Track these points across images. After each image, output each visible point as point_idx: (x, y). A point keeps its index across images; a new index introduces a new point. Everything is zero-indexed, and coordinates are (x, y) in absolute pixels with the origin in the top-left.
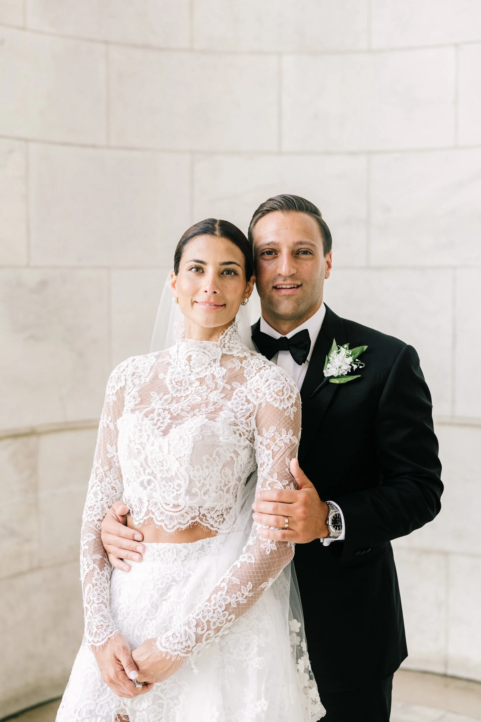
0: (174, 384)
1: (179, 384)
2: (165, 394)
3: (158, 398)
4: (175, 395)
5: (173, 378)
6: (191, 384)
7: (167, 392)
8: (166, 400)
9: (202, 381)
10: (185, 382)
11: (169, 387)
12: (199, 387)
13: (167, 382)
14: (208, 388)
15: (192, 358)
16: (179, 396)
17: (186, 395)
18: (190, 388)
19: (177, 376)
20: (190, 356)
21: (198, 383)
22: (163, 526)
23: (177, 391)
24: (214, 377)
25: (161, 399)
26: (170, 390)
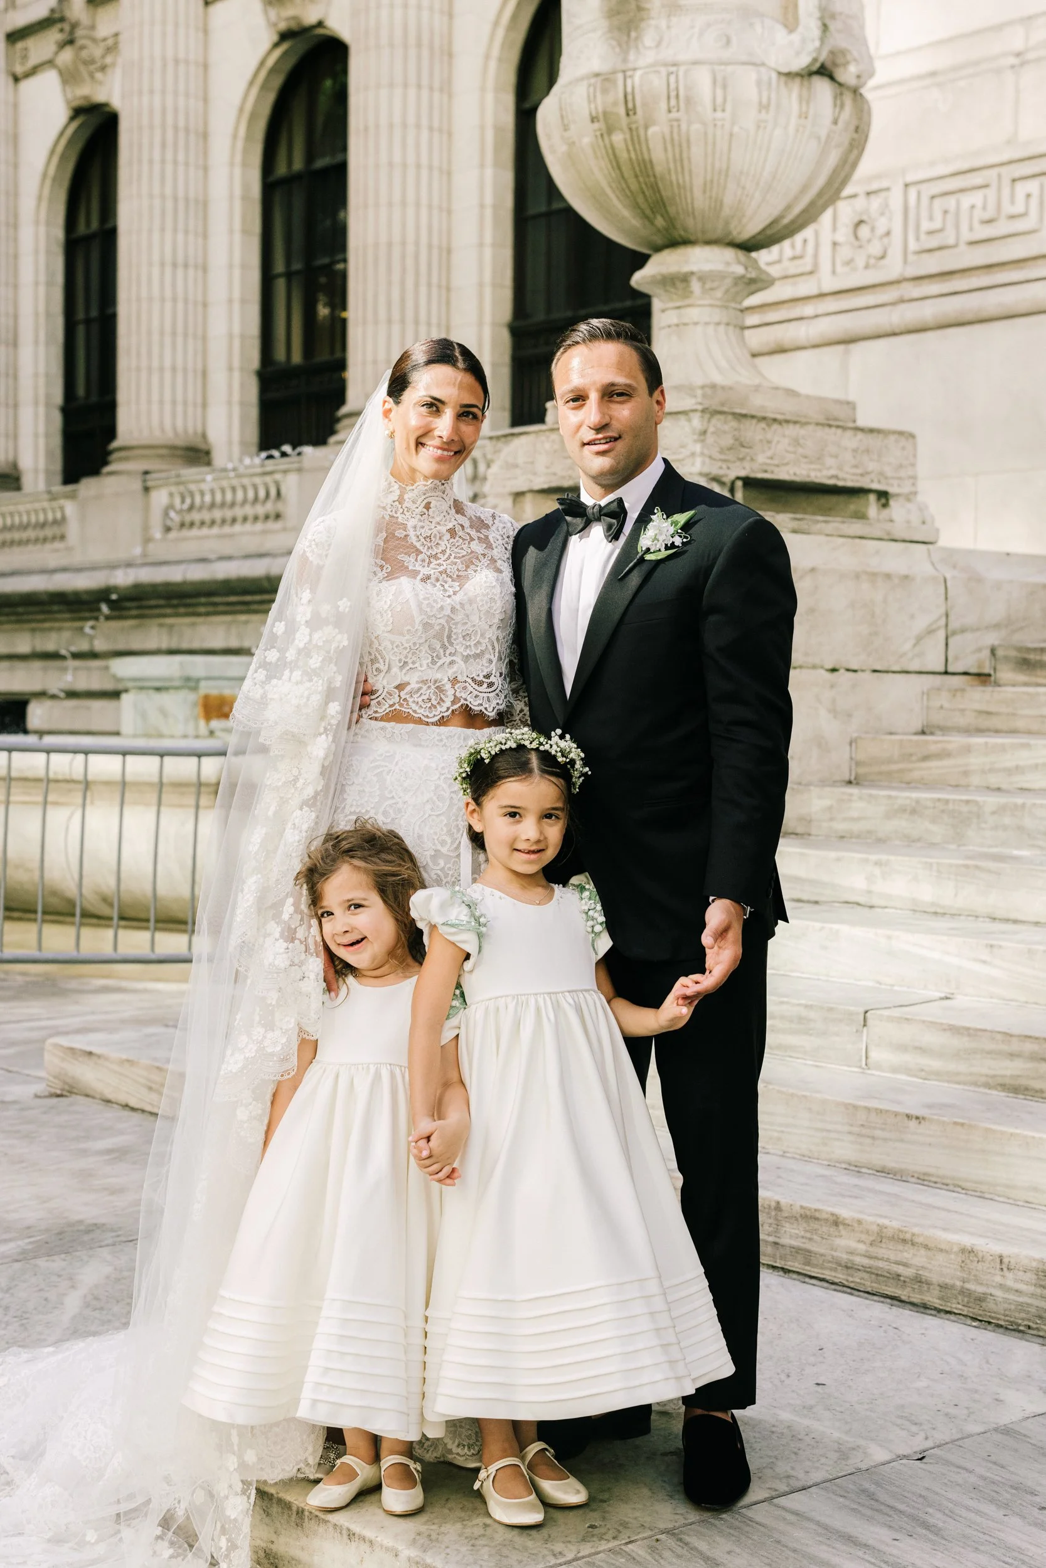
0: (423, 540)
1: (428, 540)
2: (417, 555)
3: (413, 560)
4: (429, 554)
5: (419, 534)
6: (440, 538)
7: (418, 552)
8: (423, 561)
9: (452, 532)
10: (435, 537)
11: (418, 545)
12: (452, 540)
13: (413, 539)
14: (464, 540)
15: (432, 505)
16: (434, 553)
17: (440, 551)
18: (440, 542)
19: (423, 531)
20: (429, 503)
21: (448, 536)
22: (484, 710)
23: (429, 548)
24: (462, 526)
25: (416, 560)
26: (421, 548)
